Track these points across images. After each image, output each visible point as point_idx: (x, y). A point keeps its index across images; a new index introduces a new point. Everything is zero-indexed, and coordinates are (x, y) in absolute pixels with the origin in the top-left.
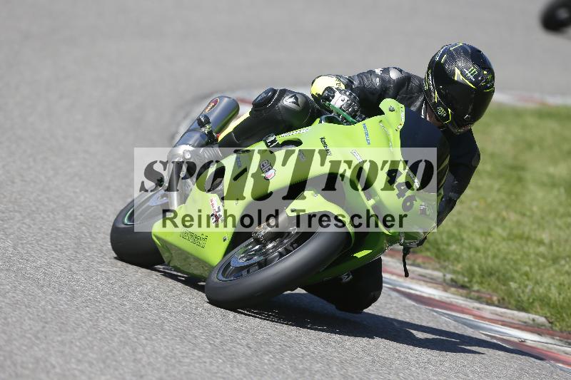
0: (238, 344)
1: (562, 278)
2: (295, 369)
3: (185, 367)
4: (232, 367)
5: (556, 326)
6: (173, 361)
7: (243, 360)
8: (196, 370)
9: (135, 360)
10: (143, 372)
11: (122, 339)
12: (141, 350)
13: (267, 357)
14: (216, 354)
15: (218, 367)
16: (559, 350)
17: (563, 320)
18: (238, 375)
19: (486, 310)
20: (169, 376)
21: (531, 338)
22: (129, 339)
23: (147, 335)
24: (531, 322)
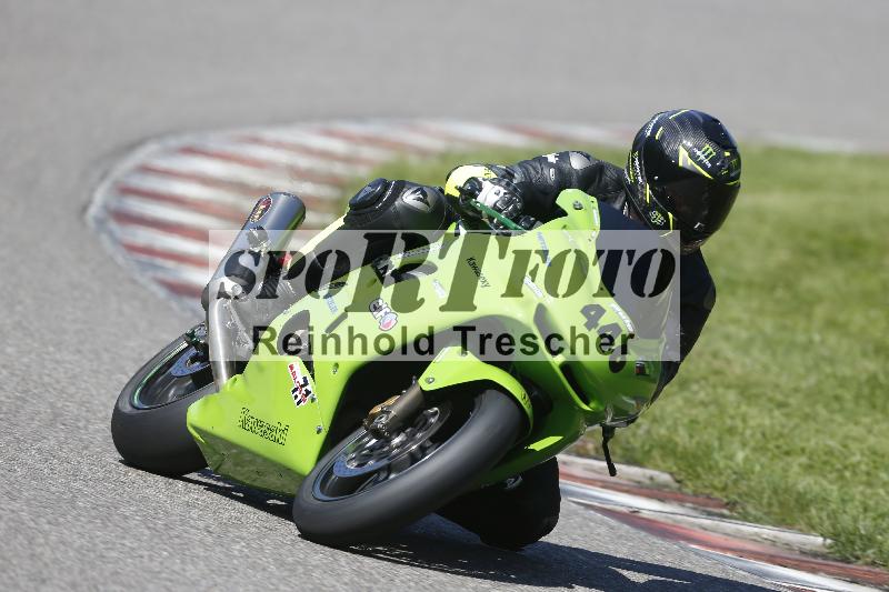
0: (192, 527)
1: (694, 412)
2: (281, 564)
3: (110, 565)
4: (183, 562)
5: (686, 486)
6: (92, 555)
7: (200, 552)
8: (128, 569)
9: (32, 556)
10: (45, 574)
11: (11, 524)
12: (42, 541)
13: (238, 547)
14: (157, 544)
15: (161, 563)
16: (693, 524)
17: (698, 477)
18: (192, 575)
19: (578, 464)
20: (86, 580)
21: (648, 506)
22: (23, 524)
23: (50, 517)
24: (648, 482)
